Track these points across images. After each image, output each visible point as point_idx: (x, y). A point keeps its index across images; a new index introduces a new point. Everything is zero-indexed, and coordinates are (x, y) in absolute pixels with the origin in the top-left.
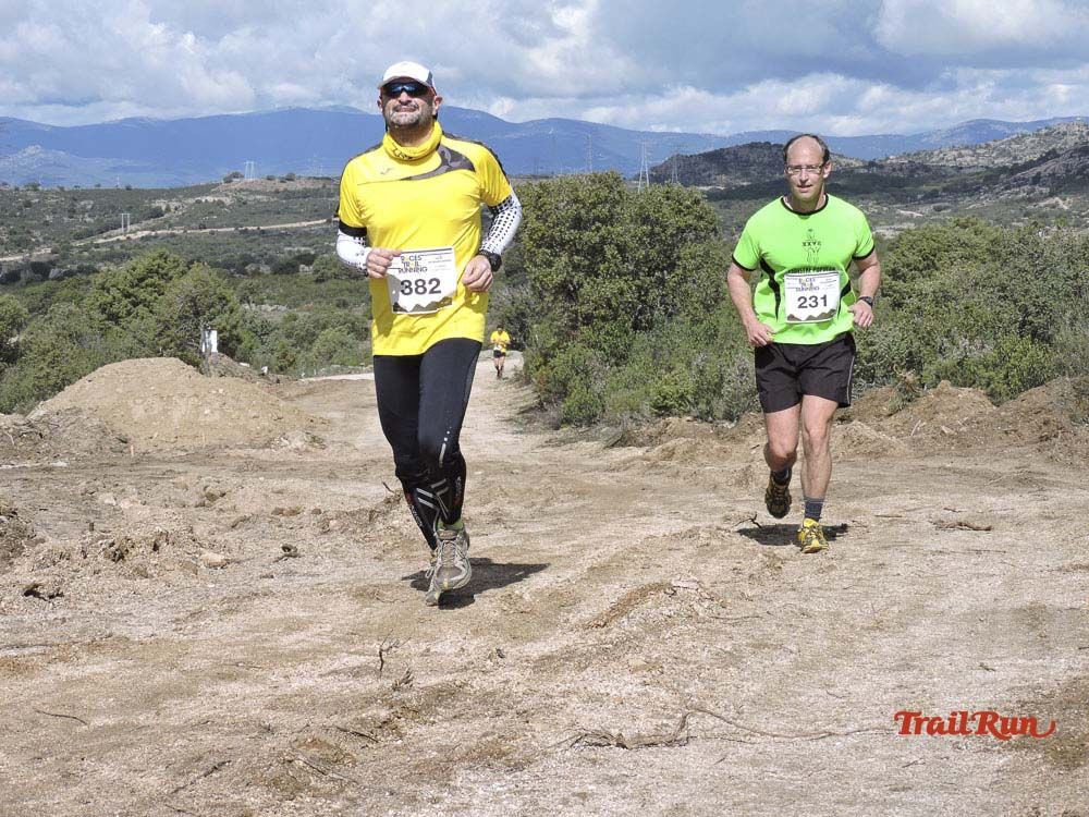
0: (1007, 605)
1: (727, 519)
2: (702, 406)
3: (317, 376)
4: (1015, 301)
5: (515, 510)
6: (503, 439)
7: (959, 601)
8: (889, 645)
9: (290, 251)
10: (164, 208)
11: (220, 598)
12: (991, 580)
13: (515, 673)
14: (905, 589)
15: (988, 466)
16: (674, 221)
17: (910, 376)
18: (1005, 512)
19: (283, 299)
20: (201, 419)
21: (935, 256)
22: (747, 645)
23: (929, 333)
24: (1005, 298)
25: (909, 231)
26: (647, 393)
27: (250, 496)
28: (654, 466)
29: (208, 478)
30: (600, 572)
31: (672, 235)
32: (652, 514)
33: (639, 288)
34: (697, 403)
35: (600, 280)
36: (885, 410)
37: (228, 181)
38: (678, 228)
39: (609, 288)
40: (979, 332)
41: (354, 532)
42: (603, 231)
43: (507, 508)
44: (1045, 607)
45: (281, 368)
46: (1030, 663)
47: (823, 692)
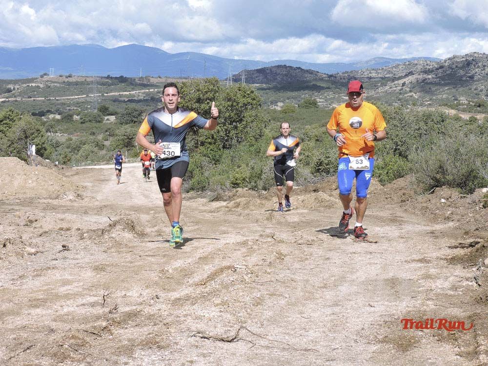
0: (382, 277)
1: (261, 236)
2: (253, 184)
3: (81, 166)
4: (392, 139)
7: (361, 275)
8: (329, 295)
9: (69, 109)
10: (12, 88)
11: (33, 269)
12: (375, 266)
13: (164, 306)
14: (338, 269)
15: (378, 213)
16: (242, 101)
18: (383, 235)
19: (66, 131)
20: (27, 185)
22: (267, 294)
26: (229, 177)
27: (48, 222)
28: (230, 210)
29: (29, 213)
30: (204, 259)
31: (241, 107)
32: (228, 233)
33: (226, 130)
34: (251, 182)
36: (334, 187)
37: (42, 77)
38: (244, 104)
41: (95, 239)
43: (164, 229)
44: (398, 279)
45: (64, 163)
46: (390, 304)
47: (299, 316)
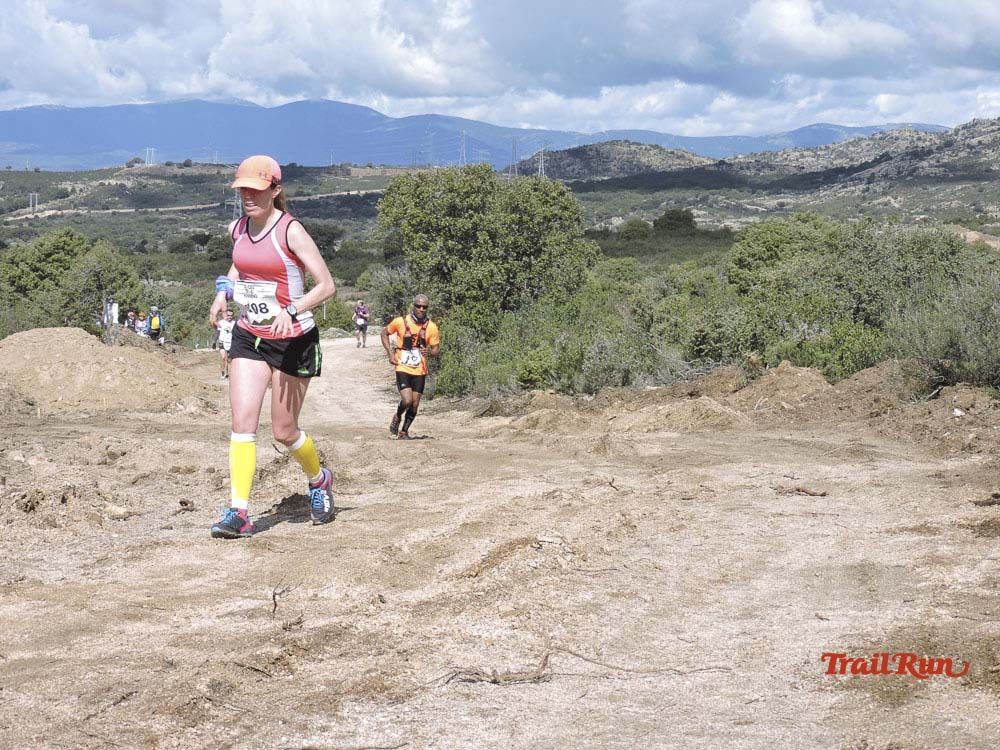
0: (841, 561)
1: (586, 482)
2: (564, 380)
4: (850, 290)
5: (393, 471)
6: (381, 407)
7: (797, 558)
8: (733, 596)
9: (186, 232)
10: (70, 189)
11: (123, 547)
12: (825, 539)
13: (396, 617)
14: (748, 546)
15: (823, 439)
16: (541, 211)
17: (754, 356)
18: (838, 480)
19: (180, 275)
20: (103, 384)
21: (777, 247)
22: (607, 594)
23: (771, 317)
24: (841, 286)
25: (755, 225)
26: (514, 368)
27: (149, 456)
28: (520, 433)
29: (111, 439)
30: (471, 528)
31: (539, 224)
32: (518, 477)
33: (508, 271)
34: (559, 378)
35: (472, 263)
36: (731, 386)
37: (130, 165)
38: (545, 218)
39: (480, 271)
40: (817, 317)
42: (475, 218)
43: (386, 470)
44: (874, 565)
45: (177, 339)
46: (860, 614)
47: (674, 637)
